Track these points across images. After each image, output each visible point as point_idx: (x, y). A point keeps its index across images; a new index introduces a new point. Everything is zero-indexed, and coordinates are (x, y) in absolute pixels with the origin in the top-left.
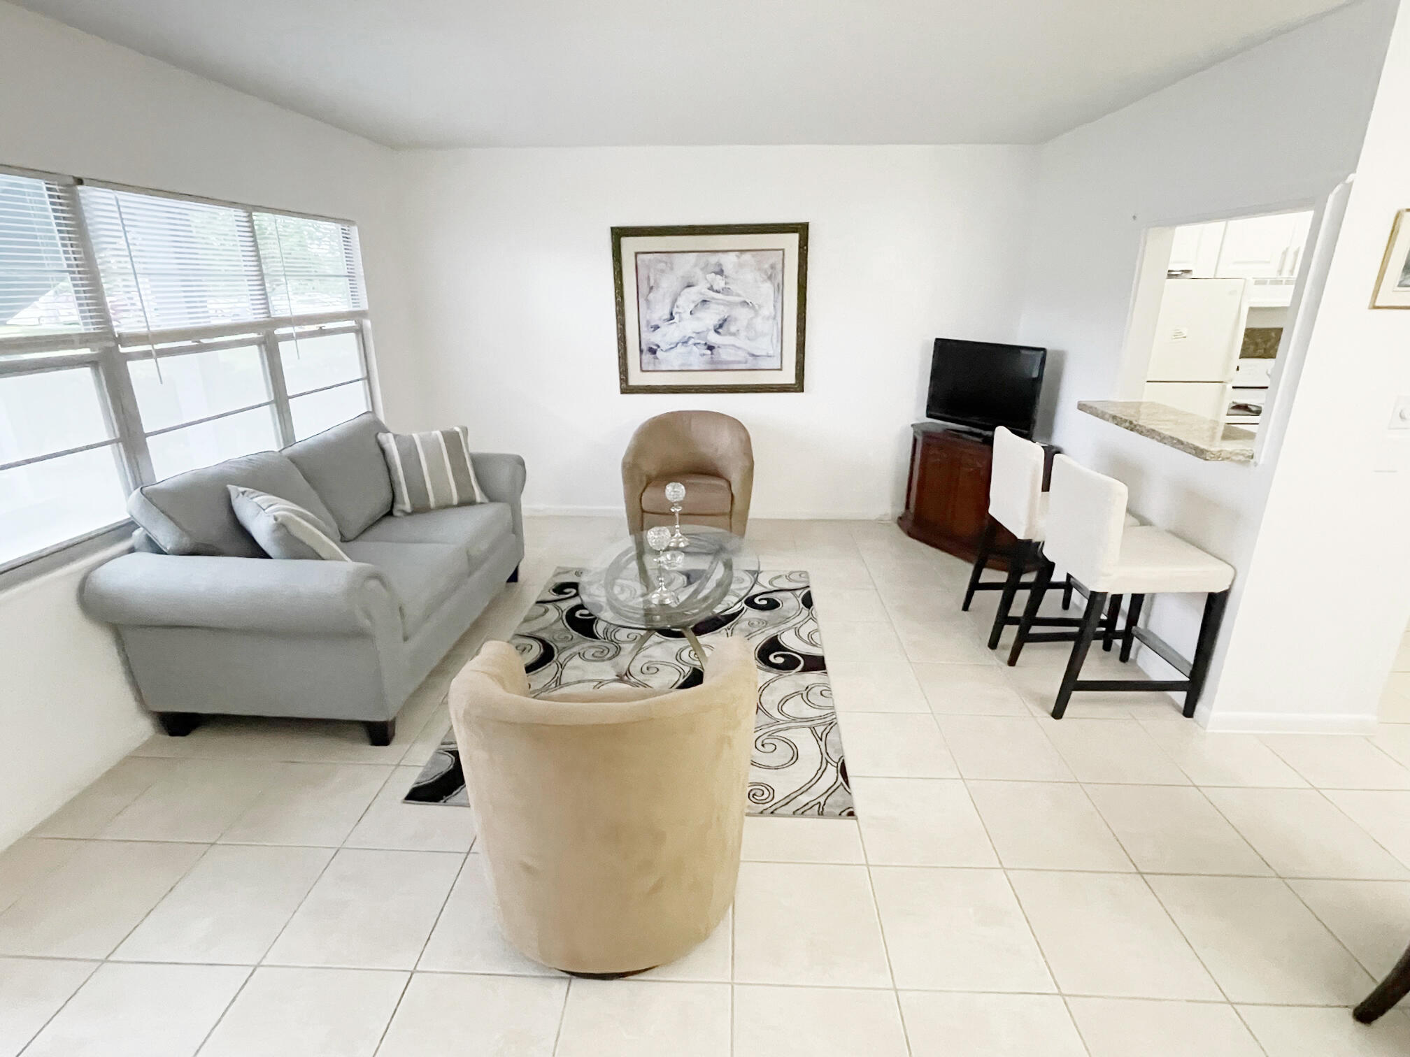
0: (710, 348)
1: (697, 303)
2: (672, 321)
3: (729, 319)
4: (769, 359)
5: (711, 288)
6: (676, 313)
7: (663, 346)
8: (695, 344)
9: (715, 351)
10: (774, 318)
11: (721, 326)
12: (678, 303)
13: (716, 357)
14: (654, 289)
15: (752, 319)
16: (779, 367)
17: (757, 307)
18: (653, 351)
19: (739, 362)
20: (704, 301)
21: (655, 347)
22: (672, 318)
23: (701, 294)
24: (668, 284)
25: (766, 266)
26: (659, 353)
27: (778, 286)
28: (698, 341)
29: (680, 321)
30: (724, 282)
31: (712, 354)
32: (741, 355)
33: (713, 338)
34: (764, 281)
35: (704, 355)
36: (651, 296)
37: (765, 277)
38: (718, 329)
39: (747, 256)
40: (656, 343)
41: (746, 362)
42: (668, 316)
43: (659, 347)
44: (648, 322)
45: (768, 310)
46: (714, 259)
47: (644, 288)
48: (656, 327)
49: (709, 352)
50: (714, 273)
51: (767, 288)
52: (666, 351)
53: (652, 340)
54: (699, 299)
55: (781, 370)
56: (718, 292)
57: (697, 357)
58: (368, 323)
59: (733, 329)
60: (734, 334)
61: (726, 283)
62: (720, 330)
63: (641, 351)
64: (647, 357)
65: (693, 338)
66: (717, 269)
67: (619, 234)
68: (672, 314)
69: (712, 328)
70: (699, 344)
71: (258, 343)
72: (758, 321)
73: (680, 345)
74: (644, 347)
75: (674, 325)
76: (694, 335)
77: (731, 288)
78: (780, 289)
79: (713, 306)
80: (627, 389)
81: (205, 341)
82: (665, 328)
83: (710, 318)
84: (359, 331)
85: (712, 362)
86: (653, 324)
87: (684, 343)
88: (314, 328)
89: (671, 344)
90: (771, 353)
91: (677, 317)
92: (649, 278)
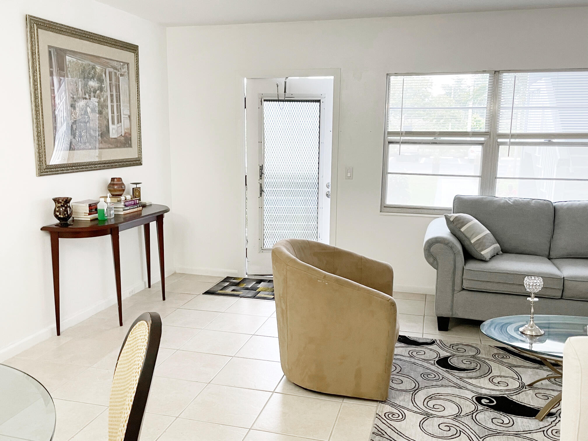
81: (553, 141)
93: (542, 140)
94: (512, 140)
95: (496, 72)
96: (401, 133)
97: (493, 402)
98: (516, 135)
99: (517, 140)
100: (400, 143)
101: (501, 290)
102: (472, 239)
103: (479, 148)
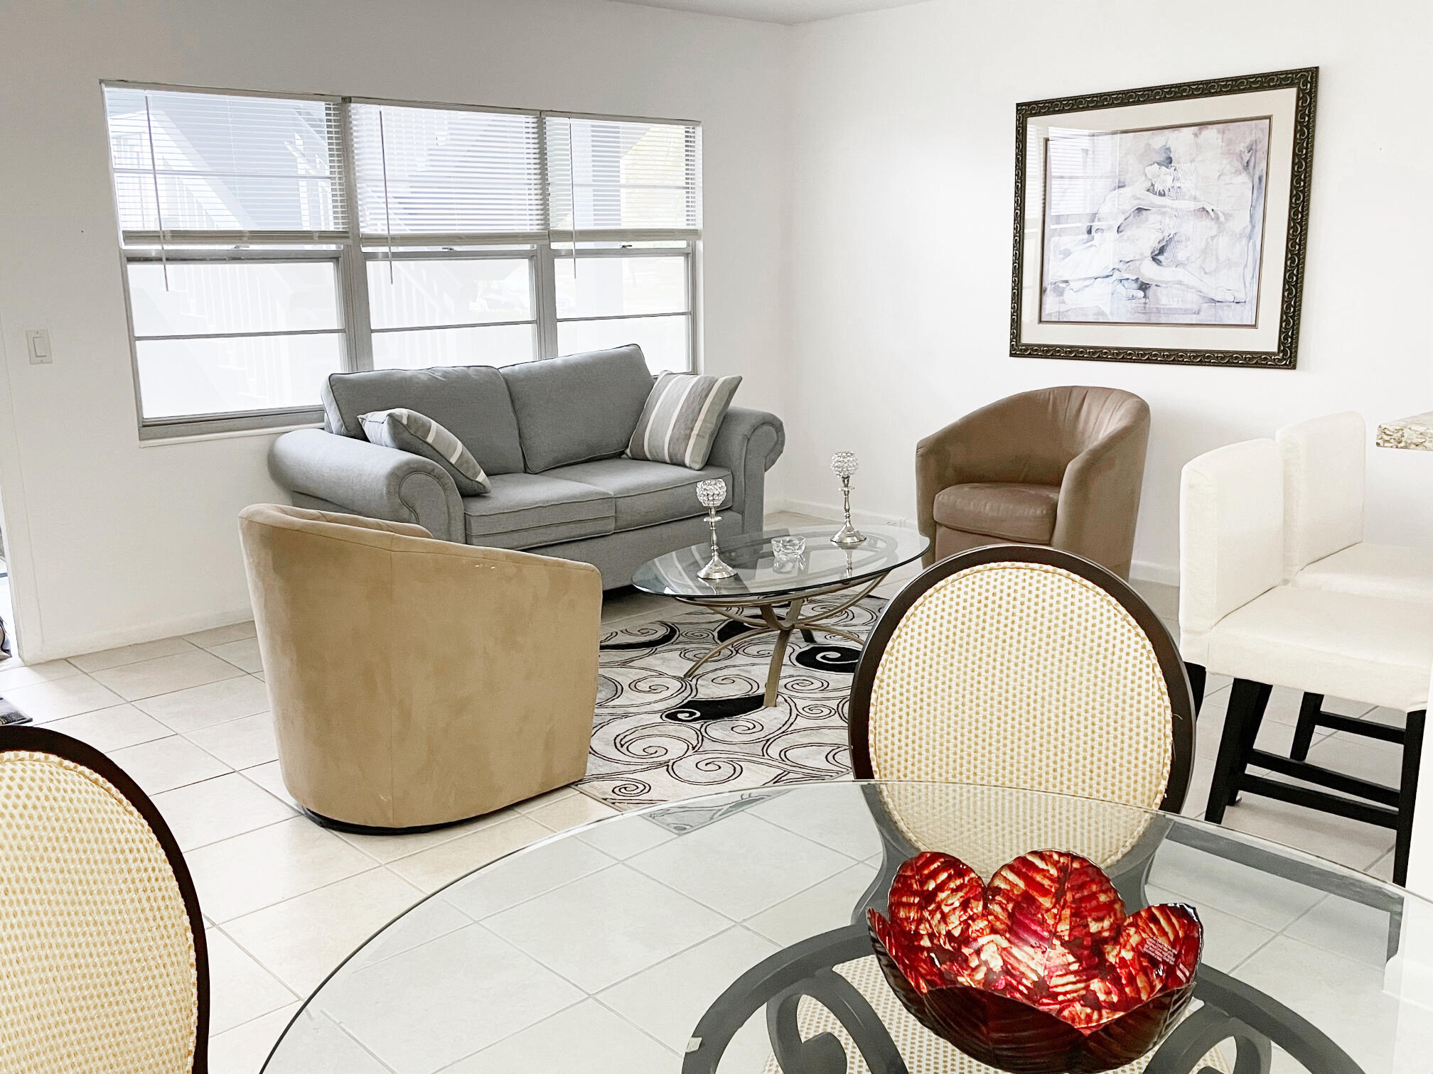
0: (1144, 287)
1: (1127, 215)
2: (1089, 243)
3: (1176, 238)
4: (1236, 307)
5: (1151, 189)
6: (1097, 229)
7: (1075, 282)
8: (1121, 281)
9: (1150, 292)
10: (1250, 237)
11: (1162, 251)
12: (1101, 213)
13: (1152, 304)
15: (1213, 238)
16: (1252, 322)
17: (1222, 218)
18: (1060, 290)
19: (1186, 312)
20: (1139, 210)
21: (1063, 283)
22: (1090, 237)
23: (1136, 198)
25: (1242, 146)
26: (1068, 293)
27: (1260, 179)
28: (1126, 276)
29: (1101, 243)
30: (1171, 178)
31: (1145, 297)
32: (1192, 300)
33: (1149, 271)
34: (1237, 172)
35: (1133, 297)
37: (1241, 167)
38: (1157, 256)
39: (1211, 133)
40: (1067, 277)
41: (1198, 313)
42: (1084, 235)
43: (1068, 283)
45: (1241, 221)
46: (1158, 140)
48: (1067, 253)
49: (1141, 294)
50: (1158, 164)
51: (1242, 184)
52: (1078, 290)
53: (1060, 272)
54: (1130, 206)
55: (1255, 326)
56: (1162, 194)
57: (1124, 303)
58: (700, 245)
59: (1181, 255)
60: (1181, 265)
61: (1175, 179)
62: (1160, 257)
63: (1043, 290)
65: (1119, 270)
66: (1161, 158)
67: (1026, 111)
68: (1090, 231)
69: (1148, 254)
70: (1127, 279)
71: (530, 256)
72: (1223, 241)
73: (1099, 281)
74: (1047, 283)
75: (1093, 249)
76: (1121, 266)
77: (1182, 186)
78: (1262, 184)
79: (1152, 218)
80: (1019, 350)
81: (457, 248)
82: (1078, 255)
83: (1146, 237)
84: (690, 255)
85: (1143, 310)
87: (1105, 278)
88: (617, 245)
89: (1086, 279)
90: (1241, 297)
91: (1097, 236)
93: (439, 249)
94: (394, 249)
95: (347, 100)
96: (161, 235)
97: (695, 714)
98: (398, 239)
99: (401, 249)
100: (164, 259)
101: (533, 541)
102: (452, 455)
103: (329, 266)
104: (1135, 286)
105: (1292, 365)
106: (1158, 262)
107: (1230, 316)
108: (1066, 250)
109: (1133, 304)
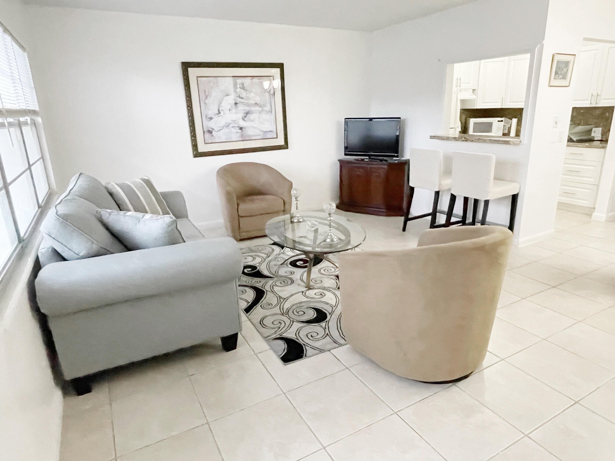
0: (241, 129)
1: (232, 105)
2: (219, 115)
3: (249, 113)
4: (271, 132)
5: (239, 97)
6: (222, 110)
7: (216, 129)
8: (233, 127)
9: (243, 130)
10: (271, 112)
11: (245, 116)
12: (222, 105)
14: (208, 97)
15: (260, 112)
16: (276, 137)
17: (262, 106)
18: (210, 132)
20: (236, 103)
21: (211, 130)
22: (219, 113)
23: (234, 100)
24: (215, 94)
26: (214, 133)
28: (234, 125)
29: (224, 115)
30: (245, 93)
31: (242, 132)
33: (242, 124)
34: (265, 92)
35: (238, 132)
36: (207, 101)
39: (256, 80)
40: (212, 127)
42: (217, 112)
43: (213, 129)
44: (206, 116)
46: (239, 80)
47: (203, 96)
48: (211, 119)
49: (240, 131)
50: (240, 88)
51: (266, 96)
52: (218, 131)
53: (210, 126)
54: (233, 102)
56: (242, 98)
57: (235, 135)
59: (252, 118)
60: (252, 121)
61: (246, 94)
62: (245, 119)
63: (204, 132)
64: (207, 135)
65: (231, 123)
66: (242, 86)
67: (186, 66)
68: (219, 111)
69: (241, 118)
70: (235, 126)
72: (264, 113)
73: (224, 128)
74: (205, 130)
75: (221, 117)
76: (232, 122)
77: (249, 96)
78: (273, 96)
79: (240, 106)
80: (197, 154)
82: (216, 118)
83: (239, 112)
84: (33, 125)
85: (242, 136)
86: (209, 117)
87: (227, 127)
89: (220, 127)
90: (271, 130)
91: (222, 112)
92: (205, 91)
104: (238, 128)
105: (287, 148)
106: (245, 120)
107: (269, 135)
108: (211, 117)
109: (238, 134)
